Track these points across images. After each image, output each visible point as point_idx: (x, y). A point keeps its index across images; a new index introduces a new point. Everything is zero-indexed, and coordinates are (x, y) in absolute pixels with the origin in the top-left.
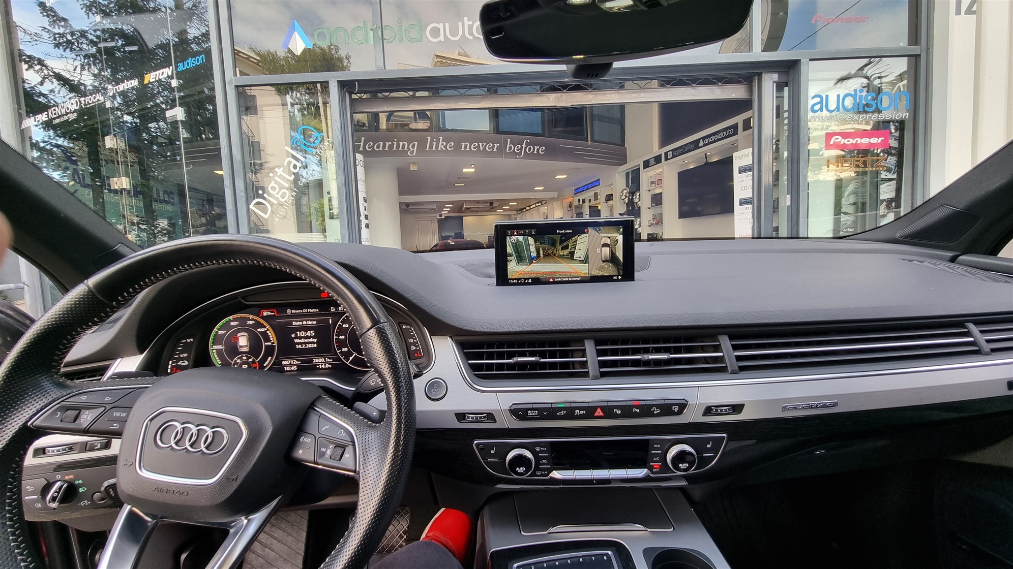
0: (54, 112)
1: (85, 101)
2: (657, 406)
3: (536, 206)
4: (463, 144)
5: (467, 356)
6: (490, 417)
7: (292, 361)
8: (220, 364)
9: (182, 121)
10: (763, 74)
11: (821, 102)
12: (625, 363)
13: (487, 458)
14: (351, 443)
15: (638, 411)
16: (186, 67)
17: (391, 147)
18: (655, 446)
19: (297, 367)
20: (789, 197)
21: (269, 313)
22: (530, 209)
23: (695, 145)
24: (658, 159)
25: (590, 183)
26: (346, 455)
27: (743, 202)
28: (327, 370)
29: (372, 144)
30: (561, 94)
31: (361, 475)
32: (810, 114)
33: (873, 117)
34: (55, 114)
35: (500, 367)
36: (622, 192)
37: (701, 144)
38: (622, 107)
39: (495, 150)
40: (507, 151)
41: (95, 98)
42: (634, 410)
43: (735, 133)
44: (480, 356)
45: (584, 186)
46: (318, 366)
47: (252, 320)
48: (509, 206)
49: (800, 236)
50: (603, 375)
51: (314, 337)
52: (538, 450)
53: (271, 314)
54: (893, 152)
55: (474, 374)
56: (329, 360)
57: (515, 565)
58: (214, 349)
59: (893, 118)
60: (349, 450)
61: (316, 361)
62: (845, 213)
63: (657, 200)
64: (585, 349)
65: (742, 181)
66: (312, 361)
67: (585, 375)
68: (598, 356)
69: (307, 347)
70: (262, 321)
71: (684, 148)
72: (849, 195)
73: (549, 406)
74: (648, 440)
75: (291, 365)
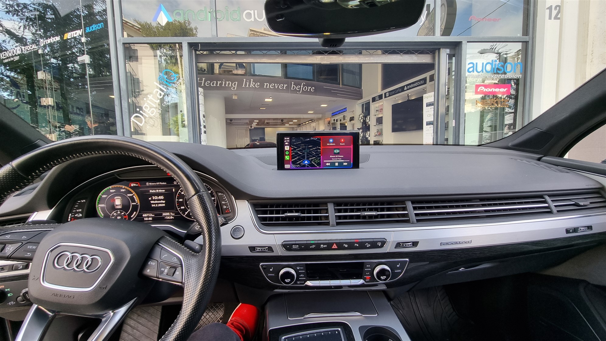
0: (4, 55)
1: (25, 49)
2: (369, 242)
3: (309, 123)
4: (265, 84)
5: (257, 212)
6: (270, 249)
7: (149, 214)
8: (103, 216)
9: (88, 64)
10: (441, 49)
11: (473, 67)
12: (351, 217)
13: (268, 274)
14: (180, 266)
15: (358, 246)
16: (91, 30)
17: (221, 84)
18: (367, 266)
19: (152, 218)
20: (454, 121)
21: (135, 185)
22: (305, 124)
23: (402, 89)
24: (380, 97)
25: (341, 110)
26: (177, 273)
27: (428, 124)
28: (171, 220)
29: (209, 82)
30: (324, 56)
31: (185, 285)
32: (467, 74)
33: (502, 76)
34: (5, 56)
35: (277, 219)
36: (359, 116)
37: (405, 89)
38: (360, 65)
39: (284, 88)
40: (292, 89)
41: (31, 47)
42: (355, 245)
43: (425, 83)
44: (265, 212)
45: (337, 112)
46: (165, 218)
47: (124, 189)
48: (293, 122)
49: (460, 144)
50: (338, 224)
51: (163, 200)
52: (298, 268)
53: (136, 185)
54: (513, 97)
55: (261, 223)
56: (173, 214)
57: (283, 338)
58: (100, 207)
59: (513, 77)
60: (179, 269)
61: (164, 214)
62: (485, 131)
63: (380, 121)
64: (328, 208)
65: (428, 111)
66: (161, 214)
67: (328, 224)
68: (335, 213)
69: (159, 206)
70: (130, 190)
71: (396, 91)
72: (487, 121)
73: (305, 242)
74: (363, 263)
75: (148, 217)
